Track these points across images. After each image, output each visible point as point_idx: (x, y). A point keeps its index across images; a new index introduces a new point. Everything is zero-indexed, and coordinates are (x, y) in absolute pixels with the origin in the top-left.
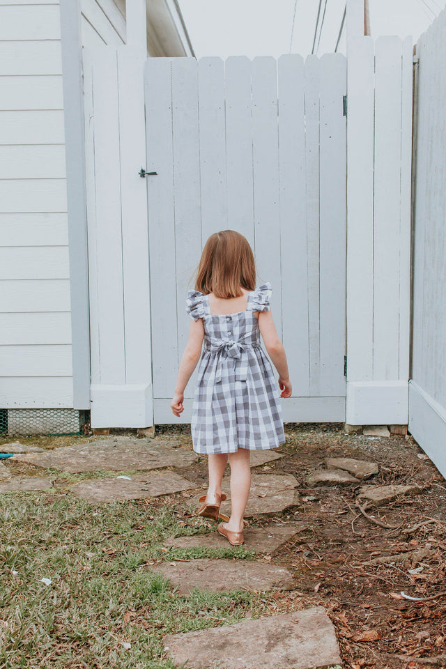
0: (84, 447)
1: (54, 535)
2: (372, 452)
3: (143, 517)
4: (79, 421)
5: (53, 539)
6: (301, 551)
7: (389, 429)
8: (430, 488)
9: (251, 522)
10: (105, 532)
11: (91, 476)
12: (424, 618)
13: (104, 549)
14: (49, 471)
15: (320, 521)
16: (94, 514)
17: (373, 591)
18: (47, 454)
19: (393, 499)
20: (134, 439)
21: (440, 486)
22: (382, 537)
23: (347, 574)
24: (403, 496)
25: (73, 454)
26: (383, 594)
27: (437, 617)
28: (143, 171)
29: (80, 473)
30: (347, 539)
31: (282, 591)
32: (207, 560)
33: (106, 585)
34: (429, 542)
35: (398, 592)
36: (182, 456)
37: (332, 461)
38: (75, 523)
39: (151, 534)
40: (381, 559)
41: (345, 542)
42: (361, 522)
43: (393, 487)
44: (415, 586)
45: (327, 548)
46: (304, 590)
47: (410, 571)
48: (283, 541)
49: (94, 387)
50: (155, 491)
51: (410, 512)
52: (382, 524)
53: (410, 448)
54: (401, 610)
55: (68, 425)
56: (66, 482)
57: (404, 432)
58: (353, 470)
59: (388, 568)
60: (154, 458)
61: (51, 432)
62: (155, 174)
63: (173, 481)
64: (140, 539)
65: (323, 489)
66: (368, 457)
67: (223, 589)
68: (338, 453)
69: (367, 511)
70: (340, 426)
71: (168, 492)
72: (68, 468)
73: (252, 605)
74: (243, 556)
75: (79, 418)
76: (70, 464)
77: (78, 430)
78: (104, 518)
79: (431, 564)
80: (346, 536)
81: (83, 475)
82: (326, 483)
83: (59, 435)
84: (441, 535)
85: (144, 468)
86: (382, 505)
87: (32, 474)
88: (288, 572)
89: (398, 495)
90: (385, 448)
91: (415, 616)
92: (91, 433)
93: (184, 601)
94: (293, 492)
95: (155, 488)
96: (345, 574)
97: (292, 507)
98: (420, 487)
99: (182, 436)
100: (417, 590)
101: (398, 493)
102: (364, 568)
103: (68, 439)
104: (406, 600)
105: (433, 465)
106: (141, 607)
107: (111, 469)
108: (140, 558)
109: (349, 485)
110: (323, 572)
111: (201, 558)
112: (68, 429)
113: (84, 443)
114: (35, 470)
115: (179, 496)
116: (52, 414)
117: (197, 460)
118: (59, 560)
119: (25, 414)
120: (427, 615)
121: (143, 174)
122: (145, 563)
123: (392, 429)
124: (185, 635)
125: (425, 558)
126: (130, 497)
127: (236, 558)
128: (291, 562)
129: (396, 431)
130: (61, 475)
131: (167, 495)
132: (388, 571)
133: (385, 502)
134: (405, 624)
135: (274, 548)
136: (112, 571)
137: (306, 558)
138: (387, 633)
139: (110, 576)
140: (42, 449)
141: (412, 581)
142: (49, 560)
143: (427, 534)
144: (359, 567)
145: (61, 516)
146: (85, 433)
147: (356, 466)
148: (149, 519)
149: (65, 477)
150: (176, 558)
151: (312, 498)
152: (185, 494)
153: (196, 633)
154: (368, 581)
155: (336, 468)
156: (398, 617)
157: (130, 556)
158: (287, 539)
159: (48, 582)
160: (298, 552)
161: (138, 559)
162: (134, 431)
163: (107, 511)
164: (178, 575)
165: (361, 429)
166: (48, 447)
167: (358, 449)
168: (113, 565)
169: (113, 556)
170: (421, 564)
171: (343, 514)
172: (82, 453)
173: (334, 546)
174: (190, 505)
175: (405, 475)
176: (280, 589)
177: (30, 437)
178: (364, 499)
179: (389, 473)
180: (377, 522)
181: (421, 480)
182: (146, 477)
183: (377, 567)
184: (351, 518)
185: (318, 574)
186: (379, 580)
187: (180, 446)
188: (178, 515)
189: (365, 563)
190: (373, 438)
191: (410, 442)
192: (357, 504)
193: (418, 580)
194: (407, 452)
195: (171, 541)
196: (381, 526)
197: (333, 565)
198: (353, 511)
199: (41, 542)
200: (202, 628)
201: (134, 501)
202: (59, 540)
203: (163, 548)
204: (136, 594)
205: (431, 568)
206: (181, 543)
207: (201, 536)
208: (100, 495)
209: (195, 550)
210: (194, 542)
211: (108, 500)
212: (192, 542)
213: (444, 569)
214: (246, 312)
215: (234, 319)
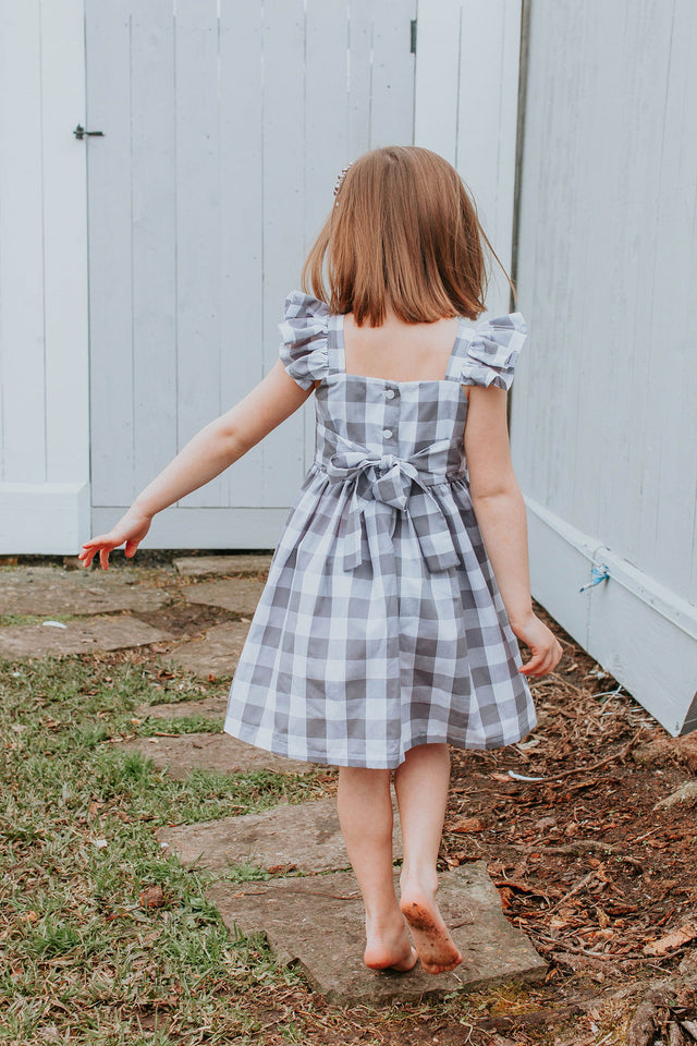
3: (94, 678)
10: (37, 699)
12: (545, 802)
13: (41, 721)
16: (16, 675)
17: (467, 772)
20: (61, 572)
26: (481, 776)
27: (564, 801)
28: (80, 129)
31: (328, 773)
32: (206, 735)
34: (546, 709)
35: (505, 772)
36: (145, 596)
39: (111, 701)
44: (528, 764)
50: (108, 643)
54: (511, 795)
60: (99, 598)
62: (100, 134)
63: (135, 630)
64: (96, 708)
71: (129, 644)
73: (285, 790)
78: (31, 679)
79: (549, 736)
84: (561, 701)
85: (83, 611)
91: (535, 800)
93: (181, 787)
95: (108, 640)
99: (137, 569)
100: (533, 768)
104: (516, 781)
106: (113, 797)
107: (30, 613)
108: (101, 731)
111: (196, 732)
115: (147, 651)
117: (169, 602)
120: (551, 798)
121: (80, 134)
122: (109, 738)
124: (188, 827)
125: (541, 728)
126: (66, 651)
131: (129, 649)
134: (519, 811)
136: (58, 748)
138: (492, 823)
139: (56, 755)
141: (525, 757)
143: (540, 700)
148: (105, 681)
150: (157, 732)
152: (156, 648)
153: (206, 825)
154: (458, 757)
156: (508, 803)
157: (85, 729)
161: (97, 731)
162: (58, 560)
163: (35, 670)
164: (164, 754)
168: (61, 742)
169: (55, 730)
170: (535, 736)
174: (169, 661)
176: (326, 770)
182: (91, 624)
187: (137, 583)
188: (150, 676)
193: (533, 756)
195: (144, 708)
200: (216, 818)
201: (76, 657)
203: (133, 720)
204: (103, 778)
205: (550, 742)
206: (162, 712)
207: (192, 703)
208: (20, 648)
209: (186, 720)
210: (183, 711)
211: (35, 655)
212: (180, 711)
213: (569, 742)
214: (443, 384)
215: (405, 397)
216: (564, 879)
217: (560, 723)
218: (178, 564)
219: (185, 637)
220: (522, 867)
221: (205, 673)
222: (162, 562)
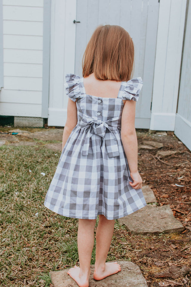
0: (46, 132)
2: (160, 140)
4: (43, 123)
5: (42, 162)
11: (51, 142)
12: (184, 192)
14: (34, 140)
15: (143, 161)
16: (55, 155)
17: (165, 184)
18: (32, 134)
19: (170, 155)
21: (187, 152)
22: (166, 168)
23: (155, 177)
24: (174, 155)
25: (42, 134)
26: (169, 185)
27: (189, 192)
28: (75, 21)
29: (47, 141)
34: (185, 170)
35: (174, 184)
37: (145, 142)
41: (153, 169)
42: (158, 163)
43: (170, 152)
44: (180, 183)
45: (146, 170)
47: (178, 178)
49: (50, 109)
51: (176, 160)
53: (175, 139)
54: (176, 190)
57: (172, 134)
58: (154, 146)
61: (31, 126)
62: (79, 22)
65: (143, 151)
68: (147, 140)
69: (161, 159)
70: (147, 130)
72: (42, 139)
75: (43, 121)
76: (42, 138)
77: (43, 126)
79: (186, 176)
80: (153, 167)
81: (48, 142)
82: (144, 149)
83: (35, 128)
84: (189, 168)
86: (166, 157)
87: (27, 140)
89: (172, 154)
90: (166, 139)
91: (182, 191)
92: (48, 128)
98: (180, 152)
103: (39, 129)
104: (177, 186)
105: (185, 146)
107: (58, 140)
109: (153, 150)
110: (146, 177)
112: (39, 125)
114: (28, 139)
116: (32, 119)
119: (21, 118)
120: (186, 191)
121: (74, 22)
123: (168, 132)
125: (184, 174)
129: (170, 134)
130: (39, 141)
132: (170, 178)
133: (167, 156)
134: (178, 193)
138: (171, 196)
140: (29, 132)
141: (179, 181)
143: (183, 167)
144: (159, 176)
146: (45, 127)
147: (155, 144)
149: (41, 142)
154: (163, 180)
155: (147, 144)
165: (156, 132)
166: (31, 132)
167: (155, 139)
170: (182, 176)
171: (151, 159)
172: (46, 134)
173: (148, 170)
177: (23, 128)
178: (159, 155)
179: (168, 147)
180: (164, 163)
181: (180, 150)
184: (155, 161)
186: (167, 180)
189: (162, 175)
190: (160, 135)
191: (175, 137)
192: (156, 157)
193: (181, 181)
194: (174, 141)
196: (166, 164)
197: (149, 175)
198: (155, 159)
205: (186, 178)
208: (56, 149)
211: (60, 150)
214: (116, 99)
215: (104, 102)
216: (189, 210)
217: (189, 173)
220: (178, 206)
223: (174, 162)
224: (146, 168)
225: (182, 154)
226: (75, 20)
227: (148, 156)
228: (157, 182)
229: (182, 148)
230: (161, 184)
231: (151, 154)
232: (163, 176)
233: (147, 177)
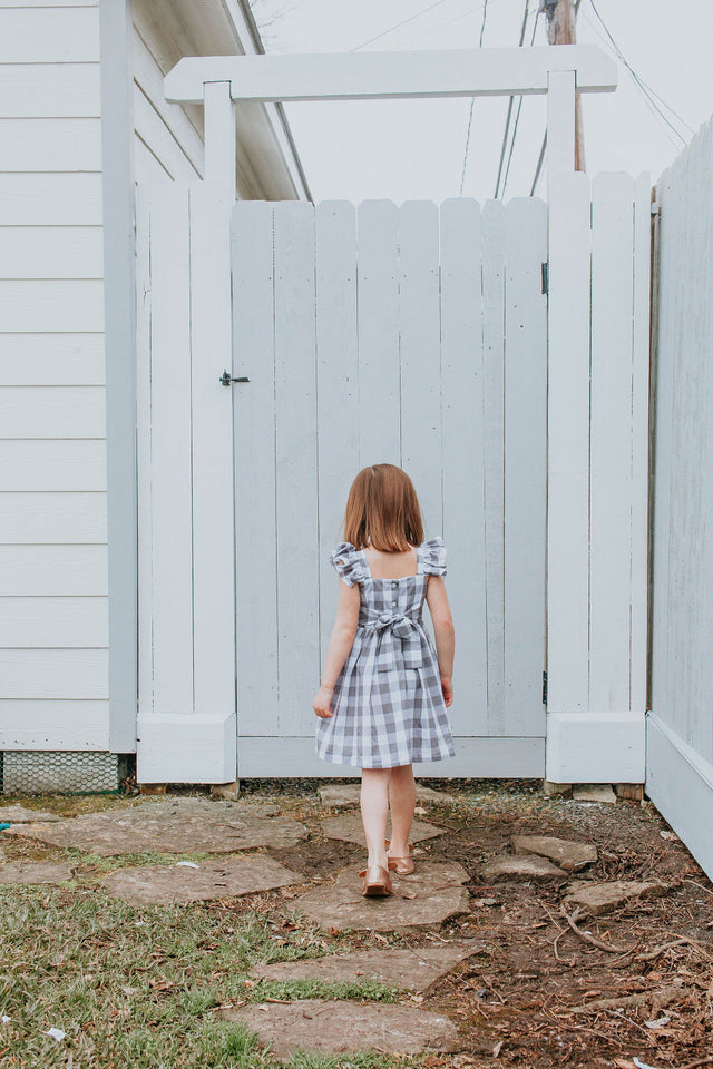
0: (124, 814)
1: (72, 958)
2: (588, 828)
3: (216, 929)
4: (118, 772)
5: (70, 964)
6: (472, 989)
7: (615, 791)
8: (680, 887)
9: (391, 939)
10: (155, 954)
11: (134, 860)
13: (153, 982)
14: (67, 853)
15: (503, 939)
16: (138, 924)
17: (589, 1056)
18: (65, 824)
19: (622, 904)
20: (205, 802)
21: (696, 884)
22: (602, 966)
23: (546, 1026)
24: (637, 900)
25: (106, 825)
26: (604, 1061)
28: (226, 376)
29: (116, 856)
30: (546, 970)
31: (439, 1055)
32: (318, 1002)
33: (154, 1041)
34: (680, 975)
35: (629, 1058)
36: (282, 831)
37: (523, 842)
38: (107, 938)
39: (230, 958)
40: (601, 1003)
41: (543, 975)
42: (569, 941)
43: (621, 885)
44: (656, 1048)
45: (514, 984)
46: (476, 1053)
47: (648, 1024)
48: (443, 971)
49: (143, 717)
50: (237, 887)
51: (647, 925)
52: (603, 945)
53: (648, 821)
55: (101, 778)
56: (93, 870)
57: (639, 795)
58: (557, 857)
59: (612, 1017)
60: (237, 833)
61: (72, 789)
62: (245, 380)
63: (267, 870)
64: (212, 966)
65: (509, 886)
66: (581, 835)
67: (344, 1049)
68: (532, 829)
69: (579, 923)
70: (535, 785)
71: (258, 888)
72: (97, 848)
74: (378, 995)
75: (119, 766)
76: (101, 842)
77: (116, 787)
78: (154, 930)
79: (682, 1012)
80: (545, 965)
81: (122, 860)
82: (512, 877)
83: (85, 794)
84: (699, 965)
85: (219, 849)
86: (604, 914)
87: (39, 856)
88: (450, 1023)
89: (629, 898)
90: (608, 822)
92: (136, 791)
94: (459, 891)
95: (237, 882)
96: (543, 1027)
97: (458, 916)
98: (665, 885)
99: (282, 798)
100: (660, 1055)
101: (629, 894)
102: (573, 1017)
103: (100, 800)
105: (685, 850)
107: (166, 850)
108: (210, 997)
109: (550, 881)
110: (507, 1024)
111: (309, 997)
112: (100, 784)
113: (126, 806)
114: (44, 850)
115: (275, 895)
116: (75, 760)
117: (306, 837)
118: (78, 998)
119: (30, 759)
121: (226, 380)
122: (219, 1005)
123: (619, 790)
125: (673, 1002)
126: (194, 896)
127: (365, 998)
128: (456, 1007)
129: (627, 794)
130: (86, 859)
131: (257, 893)
132: (613, 1022)
133: (607, 910)
135: (428, 982)
136: (164, 1017)
137: (479, 1001)
139: (160, 1026)
140: (57, 817)
141: (652, 1041)
142: (62, 999)
143: (675, 962)
144: (566, 1016)
145: (84, 926)
146: (128, 791)
147: (561, 850)
148: (226, 932)
149: (92, 862)
150: (268, 998)
151: (492, 901)
152: (284, 893)
154: (579, 1039)
155: (530, 853)
157: (194, 993)
158: (450, 967)
159: (58, 1034)
160: (467, 990)
161: (207, 999)
162: (205, 789)
163: (159, 920)
164: (271, 1026)
165: (571, 790)
166: (68, 813)
167: (564, 822)
168: (167, 1008)
169: (166, 992)
170: (666, 1012)
171: (540, 927)
172: (121, 823)
173: (525, 981)
174: (293, 910)
175: (640, 865)
176: (436, 1051)
177: (37, 797)
178: (575, 904)
179: (614, 862)
180: (595, 942)
181: (667, 874)
182: (224, 864)
183: (594, 1016)
184: (556, 933)
185: (499, 1026)
186: (597, 1037)
187: (279, 814)
188: (273, 927)
189: (576, 1010)
190: (589, 805)
191: (648, 811)
192: (563, 913)
193: (662, 1039)
194: (644, 828)
195: (260, 969)
196: (601, 949)
197: (523, 1013)
198: (556, 923)
199: (50, 968)
201: (202, 903)
202: (80, 965)
203: (247, 981)
204: (202, 1057)
205: (682, 1020)
206: (278, 972)
207: (310, 961)
208: (149, 893)
209: (300, 984)
210: (298, 972)
211: (161, 901)
212: (295, 971)
213: (702, 1022)
215: (401, 585)
217: (694, 996)
218: (322, 793)
219: (317, 878)
221: (327, 924)
222: (307, 789)
223: (637, 937)
224: (515, 972)
225: (670, 892)
226: (228, 373)
227: (527, 911)
228: (552, 1049)
229: (673, 863)
230: (571, 1058)
231: (544, 897)
232: (580, 1015)
233: (512, 1022)
